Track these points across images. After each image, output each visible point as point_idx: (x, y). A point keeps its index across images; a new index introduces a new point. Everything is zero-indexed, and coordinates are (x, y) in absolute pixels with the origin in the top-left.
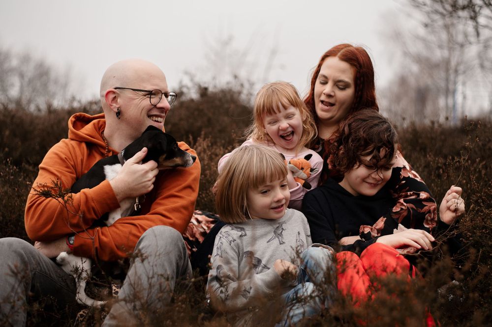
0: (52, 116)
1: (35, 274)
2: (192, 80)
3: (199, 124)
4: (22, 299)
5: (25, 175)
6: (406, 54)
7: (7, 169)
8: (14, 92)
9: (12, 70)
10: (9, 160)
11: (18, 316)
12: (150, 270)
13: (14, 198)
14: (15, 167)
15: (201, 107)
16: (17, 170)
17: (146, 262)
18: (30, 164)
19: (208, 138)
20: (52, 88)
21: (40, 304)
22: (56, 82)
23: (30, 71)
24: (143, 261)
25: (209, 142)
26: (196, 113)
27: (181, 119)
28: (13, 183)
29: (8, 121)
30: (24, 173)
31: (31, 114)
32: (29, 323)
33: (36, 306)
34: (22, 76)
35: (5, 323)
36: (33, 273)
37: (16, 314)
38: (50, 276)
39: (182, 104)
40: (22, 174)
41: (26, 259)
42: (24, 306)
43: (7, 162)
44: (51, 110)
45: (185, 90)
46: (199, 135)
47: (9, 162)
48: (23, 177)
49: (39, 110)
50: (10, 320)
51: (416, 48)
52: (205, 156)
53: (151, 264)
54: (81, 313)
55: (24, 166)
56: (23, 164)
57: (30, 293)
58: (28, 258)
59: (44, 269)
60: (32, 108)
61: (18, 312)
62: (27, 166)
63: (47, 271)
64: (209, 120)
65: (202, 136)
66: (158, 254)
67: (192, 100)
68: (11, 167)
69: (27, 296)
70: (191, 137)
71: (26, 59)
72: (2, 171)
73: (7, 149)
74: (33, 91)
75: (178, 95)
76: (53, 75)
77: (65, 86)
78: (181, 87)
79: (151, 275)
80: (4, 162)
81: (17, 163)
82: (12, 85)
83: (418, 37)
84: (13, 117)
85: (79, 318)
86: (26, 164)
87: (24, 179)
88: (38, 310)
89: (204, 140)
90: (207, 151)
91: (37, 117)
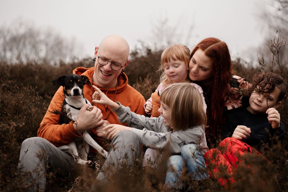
0: (63, 68)
1: (50, 157)
2: (143, 45)
3: (146, 70)
4: (44, 170)
5: (47, 101)
6: (270, 27)
7: (36, 98)
8: (42, 54)
9: (41, 41)
10: (38, 93)
11: (41, 179)
12: (118, 155)
13: (40, 115)
14: (41, 97)
15: (147, 61)
16: (42, 99)
17: (116, 151)
18: (49, 95)
19: (150, 78)
20: (64, 51)
21: (53, 173)
22: (66, 48)
23: (51, 42)
24: (114, 150)
25: (151, 81)
26: (145, 64)
27: (136, 68)
28: (40, 106)
29: (38, 71)
30: (46, 100)
31: (51, 67)
32: (47, 183)
33: (51, 174)
34: (47, 45)
35: (34, 184)
36: (49, 156)
37: (40, 178)
38: (59, 158)
39: (137, 59)
40: (45, 101)
41: (45, 149)
42: (45, 174)
43: (36, 94)
44: (62, 64)
45: (138, 51)
46: (146, 77)
47: (38, 94)
48: (45, 103)
49: (55, 64)
50: (37, 182)
51: (277, 23)
52: (149, 89)
53: (120, 151)
54: (78, 178)
55: (46, 96)
56: (46, 95)
57: (48, 167)
58: (46, 148)
59: (55, 154)
60: (52, 63)
61: (41, 178)
62: (48, 96)
63: (57, 155)
64: (152, 68)
65: (147, 78)
66: (123, 146)
67: (143, 57)
68: (39, 97)
69: (46, 168)
70: (140, 78)
71: (49, 35)
72: (34, 99)
73: (36, 87)
74: (54, 53)
75: (134, 54)
76: (64, 44)
77: (72, 50)
78: (136, 49)
79: (119, 158)
80: (34, 94)
81: (42, 95)
82: (41, 50)
83: (278, 17)
84: (40, 68)
85: (76, 181)
86: (47, 95)
87: (46, 103)
88: (52, 177)
89: (148, 79)
90: (150, 86)
91: (54, 69)
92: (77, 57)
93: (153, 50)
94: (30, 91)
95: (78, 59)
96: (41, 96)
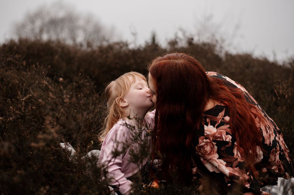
2: (184, 35)
45: (178, 40)
75: (173, 43)
92: (107, 38)
93: (196, 40)
94: (36, 69)
95: (108, 41)
96: (49, 78)
